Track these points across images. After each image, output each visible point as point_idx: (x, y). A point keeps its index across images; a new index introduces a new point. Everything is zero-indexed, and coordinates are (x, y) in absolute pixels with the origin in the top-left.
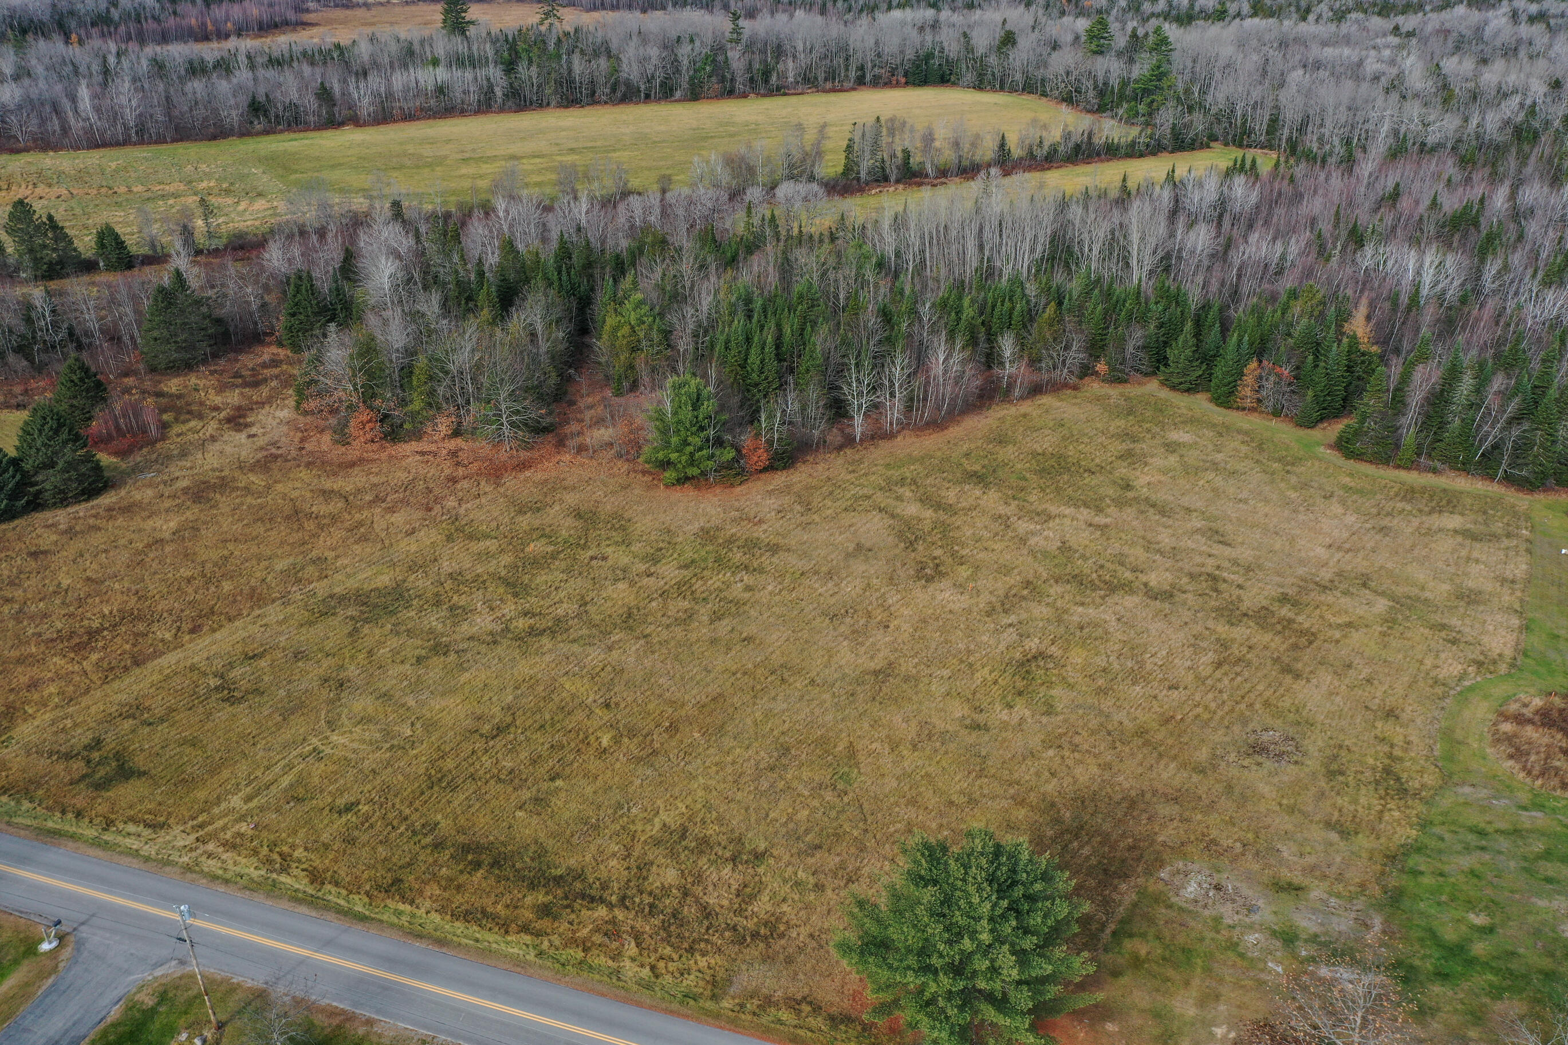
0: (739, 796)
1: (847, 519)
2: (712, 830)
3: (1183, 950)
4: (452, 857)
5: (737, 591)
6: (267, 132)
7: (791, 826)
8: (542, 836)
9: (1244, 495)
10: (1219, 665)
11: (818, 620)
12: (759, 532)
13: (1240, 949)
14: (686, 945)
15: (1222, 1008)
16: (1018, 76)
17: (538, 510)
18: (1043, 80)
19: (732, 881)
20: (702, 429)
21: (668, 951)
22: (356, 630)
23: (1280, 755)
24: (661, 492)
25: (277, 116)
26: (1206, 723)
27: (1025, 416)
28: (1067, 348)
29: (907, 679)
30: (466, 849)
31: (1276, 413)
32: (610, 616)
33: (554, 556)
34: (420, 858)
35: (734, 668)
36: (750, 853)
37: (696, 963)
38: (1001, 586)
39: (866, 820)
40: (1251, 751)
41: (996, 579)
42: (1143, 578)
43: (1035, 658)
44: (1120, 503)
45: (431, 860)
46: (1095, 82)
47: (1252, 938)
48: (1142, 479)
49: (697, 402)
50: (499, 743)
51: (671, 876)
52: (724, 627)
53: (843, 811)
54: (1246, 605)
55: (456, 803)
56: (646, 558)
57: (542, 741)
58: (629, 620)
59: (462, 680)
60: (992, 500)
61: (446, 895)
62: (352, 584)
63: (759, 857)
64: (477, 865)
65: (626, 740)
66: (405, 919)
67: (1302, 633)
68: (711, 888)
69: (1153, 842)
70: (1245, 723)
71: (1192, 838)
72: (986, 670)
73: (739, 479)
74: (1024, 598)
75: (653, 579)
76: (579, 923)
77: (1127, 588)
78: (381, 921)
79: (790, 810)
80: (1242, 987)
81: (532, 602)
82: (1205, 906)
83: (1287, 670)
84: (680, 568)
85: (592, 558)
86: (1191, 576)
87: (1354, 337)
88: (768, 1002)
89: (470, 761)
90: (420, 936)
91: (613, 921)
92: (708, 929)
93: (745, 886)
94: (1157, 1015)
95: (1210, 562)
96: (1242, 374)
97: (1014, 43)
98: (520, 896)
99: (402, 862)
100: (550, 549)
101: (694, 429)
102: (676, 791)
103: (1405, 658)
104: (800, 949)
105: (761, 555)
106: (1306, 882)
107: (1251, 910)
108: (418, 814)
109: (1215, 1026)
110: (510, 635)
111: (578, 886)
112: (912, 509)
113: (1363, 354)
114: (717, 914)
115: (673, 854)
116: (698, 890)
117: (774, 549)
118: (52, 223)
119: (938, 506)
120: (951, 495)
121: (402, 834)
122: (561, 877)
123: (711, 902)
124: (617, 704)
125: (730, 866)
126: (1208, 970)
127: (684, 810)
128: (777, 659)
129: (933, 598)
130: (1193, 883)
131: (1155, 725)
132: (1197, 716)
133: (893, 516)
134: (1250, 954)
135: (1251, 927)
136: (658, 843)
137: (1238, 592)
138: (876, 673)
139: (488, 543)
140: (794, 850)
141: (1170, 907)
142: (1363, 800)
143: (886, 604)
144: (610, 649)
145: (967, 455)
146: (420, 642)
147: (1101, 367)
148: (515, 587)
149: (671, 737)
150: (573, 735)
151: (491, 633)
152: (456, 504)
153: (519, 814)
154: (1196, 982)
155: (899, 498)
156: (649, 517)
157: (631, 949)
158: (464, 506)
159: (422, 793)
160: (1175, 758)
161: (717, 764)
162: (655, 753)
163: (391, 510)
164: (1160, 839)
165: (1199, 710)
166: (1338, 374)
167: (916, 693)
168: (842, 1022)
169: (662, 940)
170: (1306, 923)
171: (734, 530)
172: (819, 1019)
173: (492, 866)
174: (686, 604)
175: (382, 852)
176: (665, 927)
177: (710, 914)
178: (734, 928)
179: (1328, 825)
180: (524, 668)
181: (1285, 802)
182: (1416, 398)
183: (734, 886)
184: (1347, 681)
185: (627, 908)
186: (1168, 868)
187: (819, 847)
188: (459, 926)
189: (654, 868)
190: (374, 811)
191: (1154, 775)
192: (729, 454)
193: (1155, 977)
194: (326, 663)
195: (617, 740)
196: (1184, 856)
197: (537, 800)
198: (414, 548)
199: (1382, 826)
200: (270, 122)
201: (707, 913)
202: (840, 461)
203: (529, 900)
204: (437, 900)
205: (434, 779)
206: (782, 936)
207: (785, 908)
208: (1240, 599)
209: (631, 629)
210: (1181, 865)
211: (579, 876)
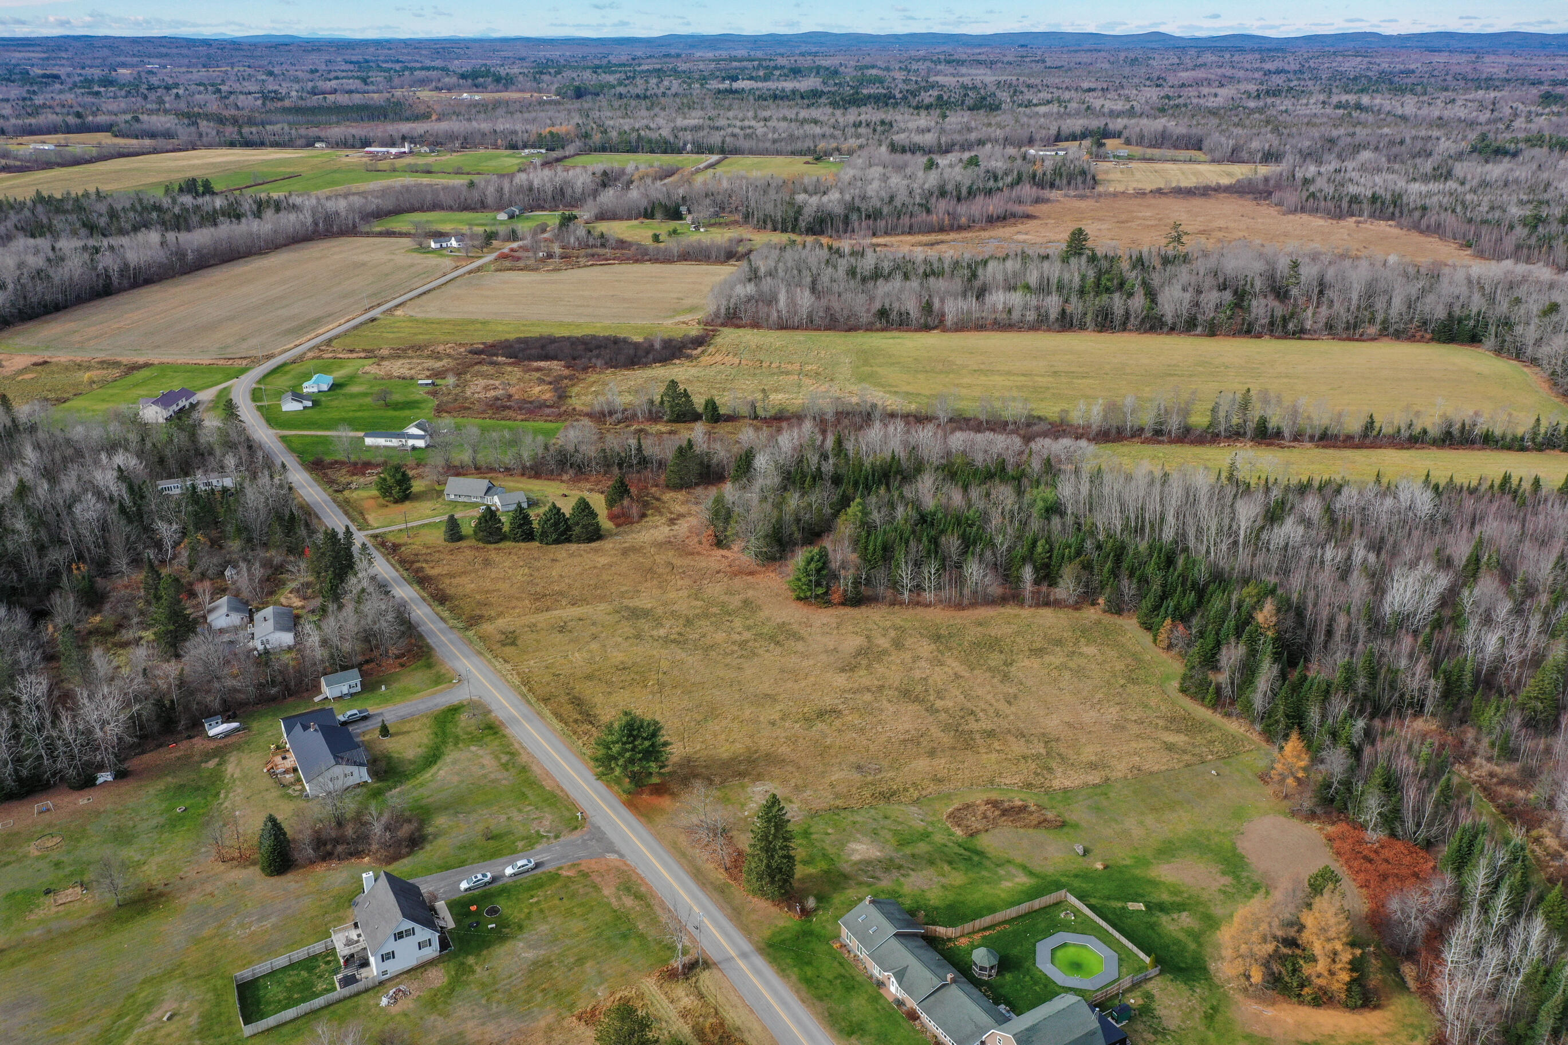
23: (864, 772)
25: (894, 320)
40: (855, 767)
54: (965, 727)
69: (769, 773)
73: (826, 605)
118: (686, 394)
130: (762, 787)
131: (837, 747)
160: (823, 758)
179: (836, 793)
186: (762, 781)
196: (772, 781)
200: (888, 323)
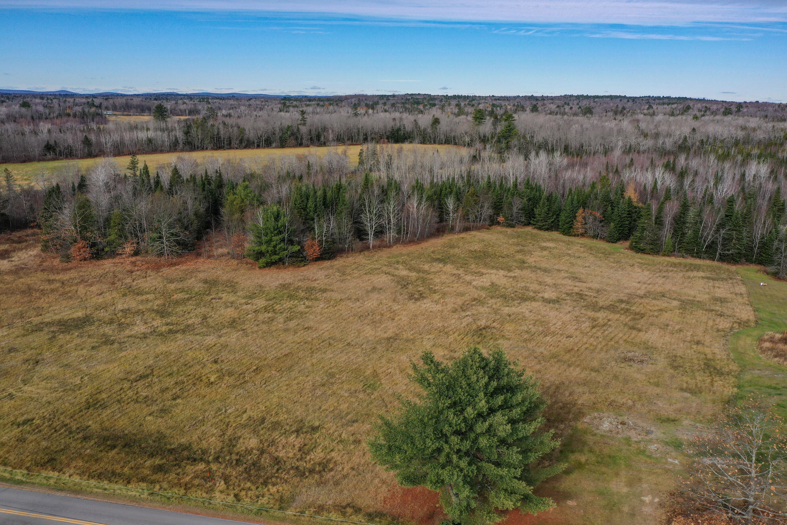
0: (301, 399)
1: (366, 278)
2: (282, 417)
3: (610, 457)
4: (95, 443)
5: (302, 308)
6: (54, 159)
7: (336, 412)
8: (163, 429)
9: (587, 265)
10: (593, 327)
11: (351, 318)
12: (315, 284)
13: (647, 453)
14: (261, 480)
15: (645, 486)
16: (442, 137)
17: (182, 281)
18: (454, 137)
19: (296, 443)
20: (280, 233)
21: (249, 484)
22: (54, 337)
23: (642, 362)
24: (258, 271)
25: (60, 151)
26: (593, 350)
27: (463, 238)
28: (482, 207)
29: (407, 341)
30: (105, 439)
31: (595, 237)
32: (221, 323)
33: (188, 299)
34: (71, 446)
35: (299, 341)
36: (308, 427)
37: (268, 490)
38: (460, 301)
39: (386, 406)
40: (624, 361)
41: (456, 298)
42: (540, 295)
43: (484, 328)
44: (521, 268)
45: (80, 446)
46: (479, 136)
47: (653, 447)
48: (531, 260)
49: (277, 217)
50: (140, 383)
51: (253, 442)
52: (292, 324)
53: (371, 403)
54: (601, 304)
55: (104, 415)
56: (245, 297)
57: (169, 382)
58: (233, 323)
59: (121, 355)
60: (449, 268)
61: (87, 465)
62: (57, 317)
63: (314, 429)
64: (114, 447)
65: (227, 378)
66: (52, 482)
67: (636, 314)
68: (280, 448)
69: (575, 405)
70: (616, 349)
71: (600, 400)
72: (456, 334)
73: (303, 264)
74: (473, 305)
75: (249, 306)
76: (184, 474)
77: (533, 299)
78: (34, 484)
79: (336, 404)
80: (654, 473)
81: (173, 319)
82: (618, 433)
83: (633, 328)
84: (267, 300)
85: (212, 299)
86: (568, 294)
87: (630, 198)
88: (321, 509)
89: (119, 393)
90: (62, 490)
91: (210, 471)
92: (278, 470)
93: (305, 445)
94: (601, 494)
95: (576, 288)
96: (575, 217)
97: (439, 123)
98: (142, 462)
99: (58, 449)
100: (187, 296)
101: (276, 232)
102: (259, 400)
103: (697, 321)
104: (345, 477)
105: (316, 293)
106: (679, 416)
107: (648, 433)
108: (76, 422)
109: (643, 496)
110: (156, 334)
111: (185, 453)
112: (404, 273)
113: (635, 208)
114: (285, 462)
115: (255, 432)
116: (272, 449)
117: (324, 291)
119: (419, 271)
120: (426, 267)
121: (61, 434)
122: (173, 449)
123: (281, 455)
124: (222, 361)
125: (294, 436)
126: (629, 466)
127: (264, 409)
128: (326, 335)
129: (420, 306)
130: (606, 422)
131: (562, 353)
132: (586, 348)
133: (393, 276)
134: (654, 456)
135: (651, 441)
136: (244, 426)
137: (595, 299)
138: (388, 339)
139: (148, 296)
140: (339, 424)
141: (595, 435)
142: (699, 378)
143: (392, 310)
144: (220, 337)
145: (433, 252)
146: (96, 340)
147: (501, 219)
148: (162, 313)
149: (257, 374)
150: (190, 377)
151: (144, 333)
152: (131, 281)
153: (149, 418)
154: (623, 473)
155: (397, 269)
156: (248, 281)
157: (221, 485)
158: (135, 282)
159: (81, 411)
160: (578, 366)
161: (287, 385)
162: (246, 382)
163: (91, 285)
164: (580, 402)
165: (587, 346)
166: (625, 215)
167: (415, 346)
168: (376, 516)
169: (244, 479)
170: (684, 436)
171: (300, 284)
172: (360, 516)
173: (124, 446)
174: (270, 315)
175: (44, 444)
176: (247, 471)
177: (279, 462)
178: (297, 468)
179: (682, 389)
180: (162, 348)
181: (651, 381)
182: (668, 220)
183: (297, 446)
184: (668, 331)
185: (220, 463)
186: (588, 417)
187: (356, 421)
188: (93, 482)
189: (241, 440)
190: (44, 423)
191: (568, 374)
192: (296, 248)
193: (594, 472)
194: (29, 353)
195: (220, 378)
196: (597, 410)
197: (162, 411)
198: (100, 301)
199: (715, 388)
200: (56, 154)
201: (277, 461)
202: (361, 256)
203: (148, 463)
204: (79, 469)
205: (91, 404)
206: (331, 470)
207: (333, 454)
208: (597, 302)
209: (234, 327)
210: (596, 414)
211: (187, 447)
